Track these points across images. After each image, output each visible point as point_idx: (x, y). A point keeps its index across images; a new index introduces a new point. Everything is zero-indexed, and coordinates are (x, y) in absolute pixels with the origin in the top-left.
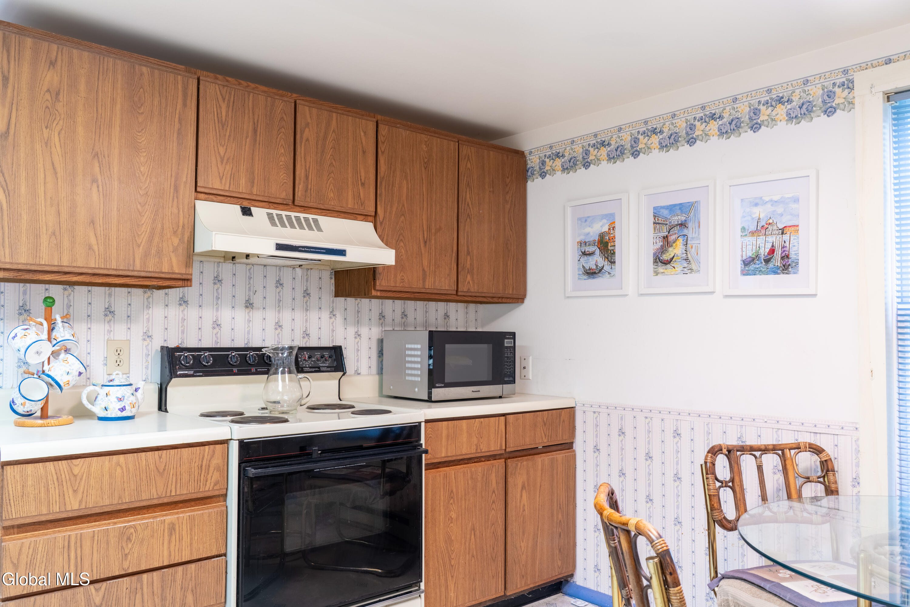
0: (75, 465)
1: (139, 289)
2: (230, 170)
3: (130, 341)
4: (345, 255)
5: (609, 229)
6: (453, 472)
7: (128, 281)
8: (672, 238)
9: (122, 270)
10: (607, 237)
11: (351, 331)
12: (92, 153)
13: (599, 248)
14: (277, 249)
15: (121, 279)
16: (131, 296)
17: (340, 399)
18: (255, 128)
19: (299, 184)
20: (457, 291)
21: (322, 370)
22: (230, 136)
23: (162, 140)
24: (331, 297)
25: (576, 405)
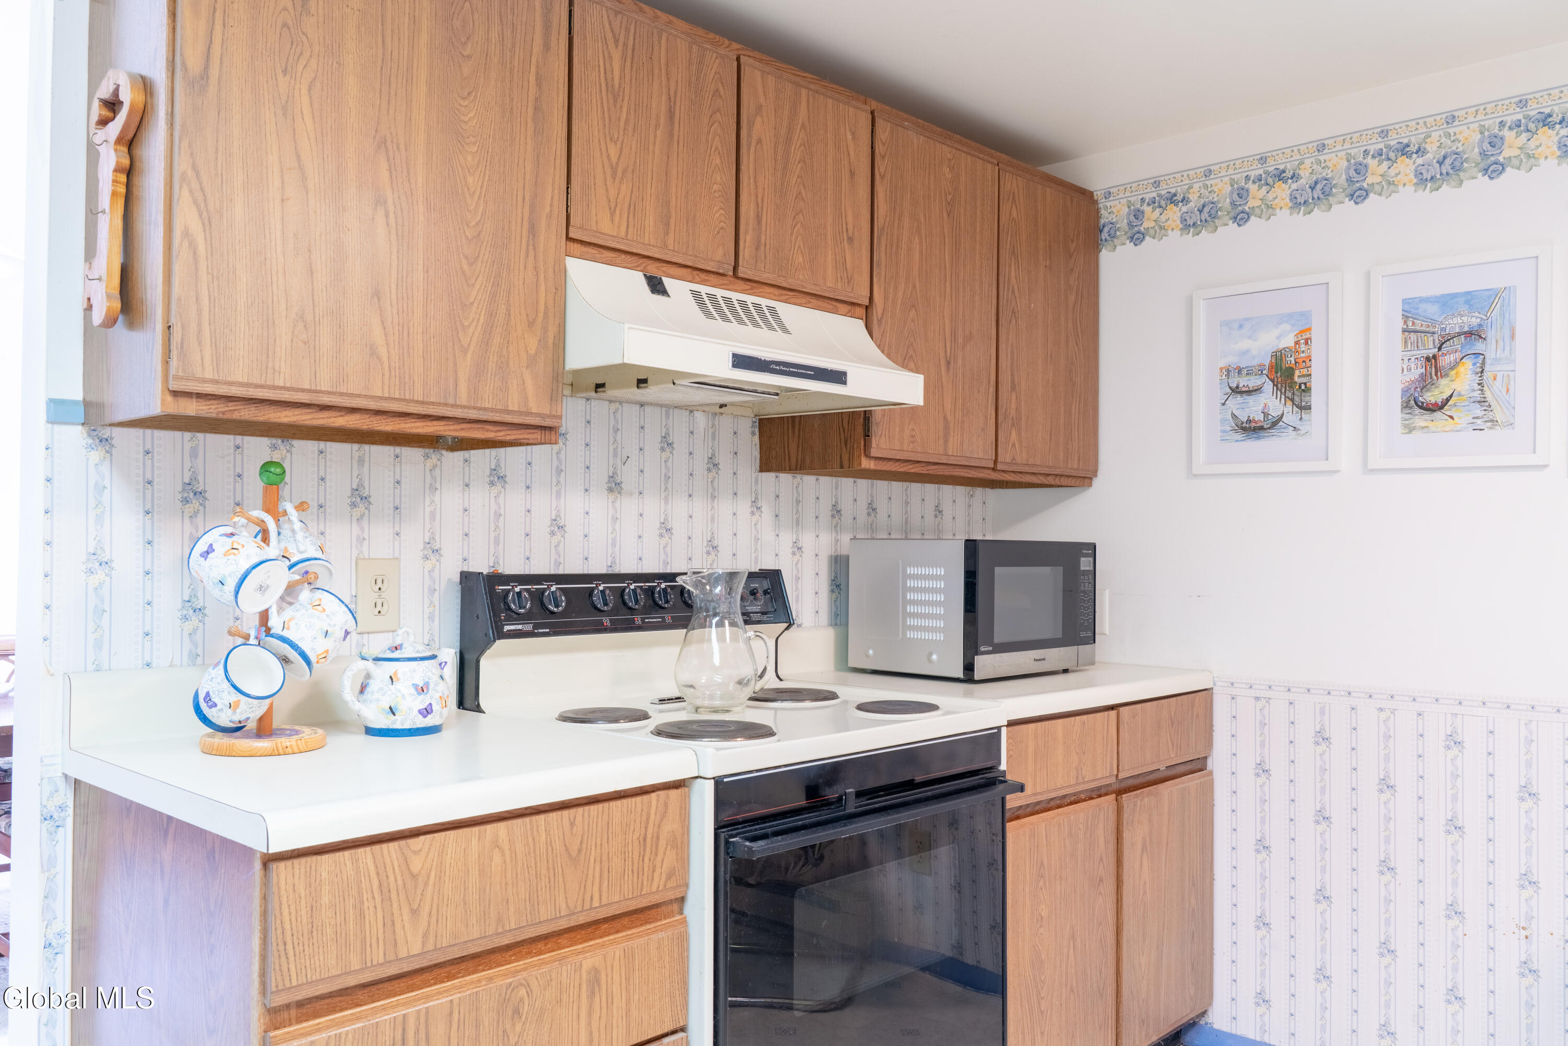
0: (415, 853)
1: (417, 449)
2: (629, 194)
3: (400, 560)
4: (845, 383)
5: (1297, 343)
6: (1044, 825)
7: (442, 428)
8: (1446, 361)
9: (433, 403)
10: (1292, 359)
11: (787, 539)
12: (375, 137)
13: (1273, 381)
14: (734, 366)
15: (429, 423)
16: (401, 465)
17: (778, 677)
18: (670, 107)
19: (746, 232)
20: (996, 462)
21: (753, 619)
22: (627, 121)
23: (506, 120)
24: (753, 471)
25: (1215, 684)
